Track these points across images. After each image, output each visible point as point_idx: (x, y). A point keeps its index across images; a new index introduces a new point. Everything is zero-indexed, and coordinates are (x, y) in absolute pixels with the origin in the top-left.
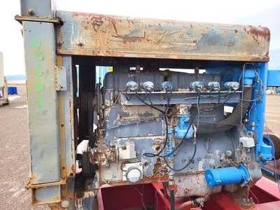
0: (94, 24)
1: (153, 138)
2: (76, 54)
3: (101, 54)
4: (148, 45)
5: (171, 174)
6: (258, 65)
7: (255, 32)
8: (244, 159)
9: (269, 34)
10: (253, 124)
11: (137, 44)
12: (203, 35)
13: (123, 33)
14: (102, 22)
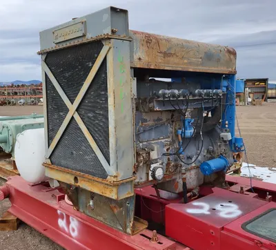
0: (147, 42)
1: (163, 141)
2: (138, 66)
3: (152, 67)
4: (176, 60)
5: (184, 168)
6: (230, 76)
7: (229, 52)
8: (223, 151)
9: (236, 54)
10: (227, 122)
11: (171, 59)
12: (205, 53)
13: (164, 49)
14: (151, 40)
